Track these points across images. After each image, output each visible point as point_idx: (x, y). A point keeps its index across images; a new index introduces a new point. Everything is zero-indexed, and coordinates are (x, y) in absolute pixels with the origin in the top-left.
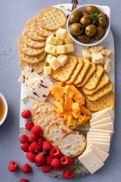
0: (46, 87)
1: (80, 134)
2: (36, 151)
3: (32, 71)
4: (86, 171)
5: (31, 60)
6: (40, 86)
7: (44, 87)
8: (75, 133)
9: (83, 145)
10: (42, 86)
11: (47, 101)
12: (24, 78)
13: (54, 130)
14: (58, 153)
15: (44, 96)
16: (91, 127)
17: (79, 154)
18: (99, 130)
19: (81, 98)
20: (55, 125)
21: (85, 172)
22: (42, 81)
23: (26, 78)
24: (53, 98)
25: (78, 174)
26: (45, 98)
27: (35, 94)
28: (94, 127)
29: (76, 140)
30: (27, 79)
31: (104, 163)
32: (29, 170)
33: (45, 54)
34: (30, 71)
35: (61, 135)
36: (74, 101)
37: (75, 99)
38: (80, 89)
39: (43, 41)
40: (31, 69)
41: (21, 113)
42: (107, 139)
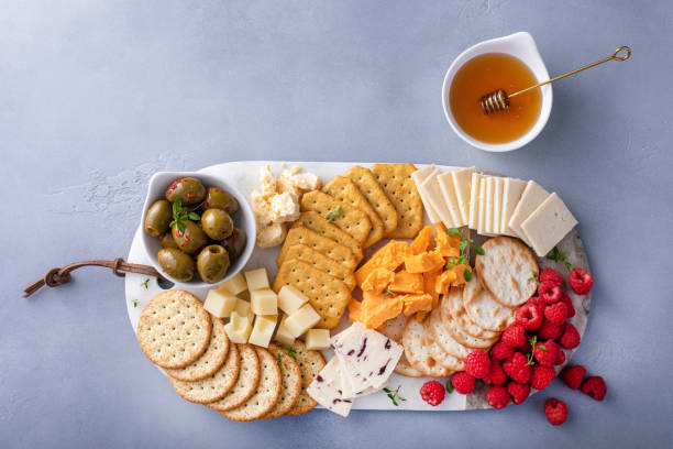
0: (365, 341)
1: (482, 253)
2: (530, 363)
3: (320, 379)
4: (572, 237)
5: (292, 386)
6: (362, 357)
7: (364, 346)
8: (482, 266)
9: (507, 248)
10: (362, 351)
11: (399, 339)
12: (339, 401)
14: (532, 309)
15: (388, 346)
16: (465, 224)
17: (530, 256)
18: (471, 204)
19: (391, 249)
20: (464, 317)
21: (575, 241)
22: (351, 353)
23: (338, 396)
25: (578, 257)
26: (393, 343)
27: (382, 370)
28: (464, 217)
29: (496, 263)
30: (341, 392)
31: (551, 193)
33: (273, 347)
34: (320, 384)
35: (487, 305)
36: (401, 268)
37: (395, 264)
38: (368, 251)
39: (239, 352)
40: (314, 383)
41: (430, 408)
42: (493, 183)
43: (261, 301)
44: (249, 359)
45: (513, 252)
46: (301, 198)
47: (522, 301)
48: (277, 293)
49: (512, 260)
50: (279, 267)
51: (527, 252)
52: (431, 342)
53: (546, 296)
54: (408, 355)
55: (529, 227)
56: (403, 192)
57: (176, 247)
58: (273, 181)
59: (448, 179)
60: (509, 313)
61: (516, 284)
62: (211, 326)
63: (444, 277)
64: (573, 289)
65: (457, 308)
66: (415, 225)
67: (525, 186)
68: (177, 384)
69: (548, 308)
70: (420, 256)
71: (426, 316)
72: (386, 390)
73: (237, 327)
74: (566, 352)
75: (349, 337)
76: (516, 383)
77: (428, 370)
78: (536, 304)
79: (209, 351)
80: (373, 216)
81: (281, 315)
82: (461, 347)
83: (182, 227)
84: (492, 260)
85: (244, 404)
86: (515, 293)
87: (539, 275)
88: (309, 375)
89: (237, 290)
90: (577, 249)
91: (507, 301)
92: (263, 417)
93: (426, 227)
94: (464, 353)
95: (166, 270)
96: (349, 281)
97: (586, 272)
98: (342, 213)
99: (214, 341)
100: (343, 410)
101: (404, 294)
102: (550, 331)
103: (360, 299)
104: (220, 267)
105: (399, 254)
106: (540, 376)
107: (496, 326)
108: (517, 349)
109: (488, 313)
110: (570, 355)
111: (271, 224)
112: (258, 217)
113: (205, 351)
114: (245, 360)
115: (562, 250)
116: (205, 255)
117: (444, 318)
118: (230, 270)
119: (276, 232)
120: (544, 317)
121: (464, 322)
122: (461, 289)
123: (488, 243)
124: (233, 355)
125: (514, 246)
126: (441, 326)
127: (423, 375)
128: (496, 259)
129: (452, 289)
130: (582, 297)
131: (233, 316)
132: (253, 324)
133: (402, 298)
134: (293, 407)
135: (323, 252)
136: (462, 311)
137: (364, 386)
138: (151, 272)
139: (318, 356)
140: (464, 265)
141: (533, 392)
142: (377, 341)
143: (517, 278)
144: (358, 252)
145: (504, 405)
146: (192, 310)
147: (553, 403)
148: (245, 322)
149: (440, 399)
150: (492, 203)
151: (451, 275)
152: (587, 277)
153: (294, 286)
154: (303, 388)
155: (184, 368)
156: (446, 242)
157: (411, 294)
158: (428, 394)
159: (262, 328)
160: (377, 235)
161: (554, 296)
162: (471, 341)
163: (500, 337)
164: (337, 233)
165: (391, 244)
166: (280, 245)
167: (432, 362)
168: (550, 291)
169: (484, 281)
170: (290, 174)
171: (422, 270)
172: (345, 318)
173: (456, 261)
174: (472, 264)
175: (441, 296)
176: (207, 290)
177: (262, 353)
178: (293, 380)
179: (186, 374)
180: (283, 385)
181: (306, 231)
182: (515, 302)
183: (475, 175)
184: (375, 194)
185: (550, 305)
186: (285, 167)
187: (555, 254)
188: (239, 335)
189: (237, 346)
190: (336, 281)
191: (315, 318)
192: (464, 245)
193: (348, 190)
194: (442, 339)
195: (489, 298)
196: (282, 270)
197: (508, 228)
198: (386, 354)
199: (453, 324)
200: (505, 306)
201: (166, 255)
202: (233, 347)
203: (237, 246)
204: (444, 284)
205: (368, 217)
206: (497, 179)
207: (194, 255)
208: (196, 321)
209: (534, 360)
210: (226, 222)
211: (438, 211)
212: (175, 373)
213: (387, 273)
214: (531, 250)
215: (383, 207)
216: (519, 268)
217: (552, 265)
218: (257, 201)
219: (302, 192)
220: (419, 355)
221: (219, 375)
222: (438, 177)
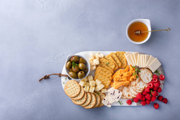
0: (114, 91)
1: (140, 72)
3: (104, 99)
4: (160, 68)
6: (114, 95)
8: (140, 74)
9: (145, 70)
10: (114, 93)
11: (122, 91)
14: (151, 84)
15: (119, 92)
17: (151, 72)
18: (138, 61)
20: (136, 86)
22: (111, 94)
23: (108, 103)
26: (120, 92)
27: (118, 98)
28: (136, 64)
31: (155, 58)
33: (94, 93)
36: (122, 75)
37: (121, 74)
38: (115, 71)
39: (87, 94)
40: (103, 100)
41: (128, 105)
42: (143, 56)
43: (91, 83)
44: (89, 95)
45: (147, 71)
46: (100, 60)
47: (149, 82)
48: (95, 81)
49: (147, 73)
50: (95, 75)
51: (150, 71)
52: (129, 91)
53: (154, 81)
54: (124, 94)
55: (150, 66)
56: (122, 58)
57: (73, 71)
58: (94, 56)
59: (132, 55)
60: (146, 85)
61: (148, 78)
62: (81, 88)
63: (132, 77)
64: (160, 79)
65: (134, 84)
66: (125, 65)
67: (150, 56)
68: (73, 101)
69: (155, 84)
70: (126, 73)
71: (128, 86)
72: (119, 102)
73: (86, 88)
74: (159, 93)
75: (111, 90)
76: (148, 100)
77: (128, 97)
78: (152, 83)
79: (80, 94)
80: (116, 64)
81: (96, 86)
82: (135, 92)
83: (74, 67)
84: (142, 73)
85: (88, 105)
86: (147, 80)
87: (153, 76)
88: (102, 98)
89: (86, 80)
90: (161, 70)
91: (146, 82)
92: (92, 108)
93: (128, 66)
94: (136, 94)
95: (71, 76)
96: (111, 78)
97: (163, 76)
98: (109, 63)
99: (81, 91)
100: (109, 106)
101: (123, 81)
102: (155, 89)
103: (113, 82)
104: (83, 76)
105: (122, 72)
106: (153, 99)
107: (143, 88)
108: (148, 93)
109: (141, 85)
110: (159, 94)
111: (93, 65)
112: (90, 64)
113: (79, 93)
114: (88, 95)
115: (158, 71)
116: (80, 73)
117: (132, 86)
118: (85, 76)
119: (94, 67)
120: (154, 86)
121: (136, 87)
122: (135, 80)
123: (141, 69)
124: (86, 94)
125: (147, 70)
126: (131, 88)
127: (127, 98)
128: (143, 73)
129: (133, 80)
130: (162, 81)
131: (85, 86)
132: (90, 88)
133: (122, 82)
134: (99, 105)
135: (105, 72)
136: (136, 85)
137: (114, 101)
138: (67, 76)
139: (104, 94)
140: (136, 75)
141: (151, 102)
142: (117, 91)
143: (148, 77)
144: (113, 72)
145: (145, 105)
146: (76, 85)
147: (156, 104)
148: (88, 87)
149: (131, 104)
150: (142, 60)
151: (133, 77)
152: (163, 77)
153: (99, 79)
154: (101, 101)
155: (75, 97)
156: (132, 69)
157: (124, 81)
158: (128, 103)
159: (92, 89)
160: (117, 68)
161: (156, 81)
162: (138, 91)
163: (144, 90)
164: (108, 68)
165: (120, 70)
166: (95, 70)
167: (129, 96)
168: (155, 80)
169: (140, 78)
170: (97, 54)
171: (127, 76)
172: (110, 86)
173: (134, 74)
174: (138, 74)
175: (131, 81)
176: (80, 80)
177: (92, 94)
178: (99, 100)
179: (75, 99)
180: (96, 101)
181: (101, 67)
182: (147, 82)
183: (138, 54)
184: (116, 59)
185: (155, 83)
186: (96, 52)
187: (156, 71)
188: (87, 90)
189: (86, 92)
190: (108, 78)
191: (103, 86)
192: (136, 70)
193: (110, 58)
194: (131, 91)
195: (142, 82)
196: (96, 76)
197: (146, 66)
198: (119, 94)
199: (133, 87)
200: (145, 83)
201: (71, 73)
202: (85, 93)
203: (86, 71)
204: (132, 79)
205: (115, 64)
206: (143, 55)
207: (77, 73)
208: (77, 87)
209: (152, 95)
210: (84, 66)
211: (130, 62)
212: (73, 98)
213: (119, 76)
214: (151, 70)
215: (118, 61)
216: (148, 75)
217: (156, 74)
218: (90, 60)
219: (100, 58)
220: (126, 94)
221: (82, 99)
222: (130, 55)
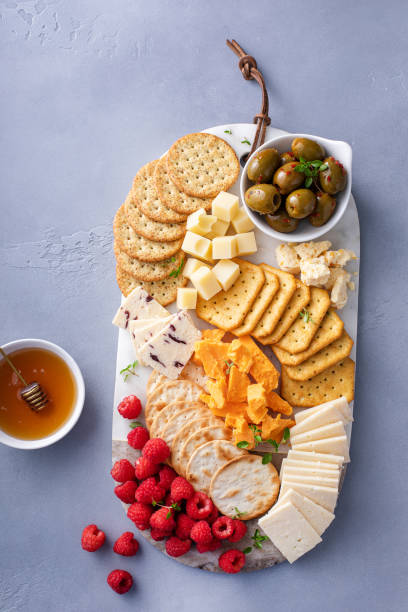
0: (183, 342)
1: (264, 463)
2: (154, 503)
3: (149, 299)
4: (277, 556)
5: (144, 272)
6: (167, 338)
7: (179, 342)
8: (252, 461)
9: (271, 490)
10: (174, 339)
11: (184, 376)
12: (128, 317)
13: (199, 451)
14: (207, 508)
15: (177, 364)
16: (293, 447)
17: (260, 511)
18: (313, 454)
19: (271, 372)
20: (203, 439)
21: (273, 559)
22: (173, 327)
23: (132, 316)
24: (200, 369)
25: (257, 560)
26: (179, 370)
27: (154, 358)
28: (300, 446)
29: (255, 476)
30: (136, 319)
31: (322, 537)
32: (132, 548)
33: (182, 256)
34: (144, 299)
35: (216, 464)
36: (252, 379)
37: (256, 375)
38: (269, 349)
39: (178, 223)
40: (146, 294)
41: (117, 404)
42: (332, 476)
43: (223, 246)
44: (169, 233)
45: (264, 495)
46: (323, 288)
47: (215, 500)
48: (232, 260)
49: (257, 493)
51: (264, 508)
53: (218, 524)
56: (326, 389)
61: (234, 495)
64: (225, 554)
66: (293, 398)
70: (263, 399)
71: (204, 404)
73: (203, 220)
74: (163, 543)
77: (154, 403)
78: (211, 513)
79: (180, 195)
81: (212, 263)
82: (175, 436)
84: (258, 471)
86: (224, 493)
87: (240, 520)
88: (153, 289)
89: (237, 224)
90: (264, 561)
91: (216, 485)
93: (292, 408)
94: (170, 439)
96: (241, 330)
99: (190, 200)
100: (119, 319)
101: (227, 381)
103: (225, 340)
105: (265, 379)
107: (191, 472)
108: (168, 491)
109: (205, 465)
111: (299, 258)
113: (181, 191)
114: (171, 229)
115: (264, 545)
118: (258, 215)
119: (290, 263)
120: (198, 520)
121: (200, 439)
122: (230, 438)
123: (273, 469)
124: (177, 217)
125: (270, 496)
128: (259, 477)
129: (229, 430)
130: (216, 563)
131: (213, 218)
132: (204, 236)
133: (223, 378)
134: (124, 272)
135: (269, 306)
136: (209, 438)
137: (141, 340)
139: (171, 299)
140: (253, 443)
141: (126, 507)
142: (183, 354)
143: (240, 496)
144: (270, 340)
145: (114, 477)
146: (220, 181)
149: (125, 414)
153: (239, 278)
154: (142, 282)
156: (276, 427)
157: (226, 388)
158: (129, 403)
161: (218, 532)
163: (181, 476)
164: (288, 320)
165: (275, 372)
167: (161, 407)
168: (223, 528)
169: (237, 461)
174: (254, 452)
175: (223, 419)
176: (238, 194)
177: (177, 245)
178: (149, 274)
180: (145, 263)
181: (291, 291)
182: (214, 494)
185: (211, 527)
187: (260, 537)
189: (185, 221)
190: (242, 317)
191: (206, 296)
193: (330, 334)
195: (222, 466)
196: (254, 268)
198: (170, 363)
200: (211, 483)
202: (184, 217)
204: (234, 422)
206: (335, 481)
208: (209, 185)
209: (157, 508)
213: (248, 366)
214: (266, 512)
215: (312, 367)
216: (250, 499)
217: (251, 533)
219: (329, 289)
220: (168, 394)
222: (340, 423)
